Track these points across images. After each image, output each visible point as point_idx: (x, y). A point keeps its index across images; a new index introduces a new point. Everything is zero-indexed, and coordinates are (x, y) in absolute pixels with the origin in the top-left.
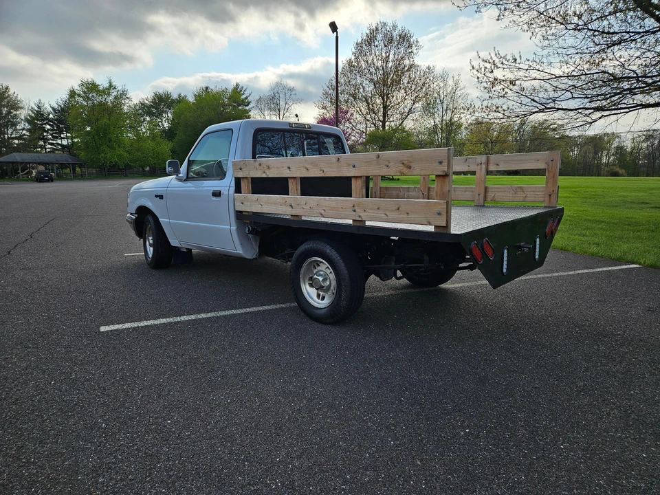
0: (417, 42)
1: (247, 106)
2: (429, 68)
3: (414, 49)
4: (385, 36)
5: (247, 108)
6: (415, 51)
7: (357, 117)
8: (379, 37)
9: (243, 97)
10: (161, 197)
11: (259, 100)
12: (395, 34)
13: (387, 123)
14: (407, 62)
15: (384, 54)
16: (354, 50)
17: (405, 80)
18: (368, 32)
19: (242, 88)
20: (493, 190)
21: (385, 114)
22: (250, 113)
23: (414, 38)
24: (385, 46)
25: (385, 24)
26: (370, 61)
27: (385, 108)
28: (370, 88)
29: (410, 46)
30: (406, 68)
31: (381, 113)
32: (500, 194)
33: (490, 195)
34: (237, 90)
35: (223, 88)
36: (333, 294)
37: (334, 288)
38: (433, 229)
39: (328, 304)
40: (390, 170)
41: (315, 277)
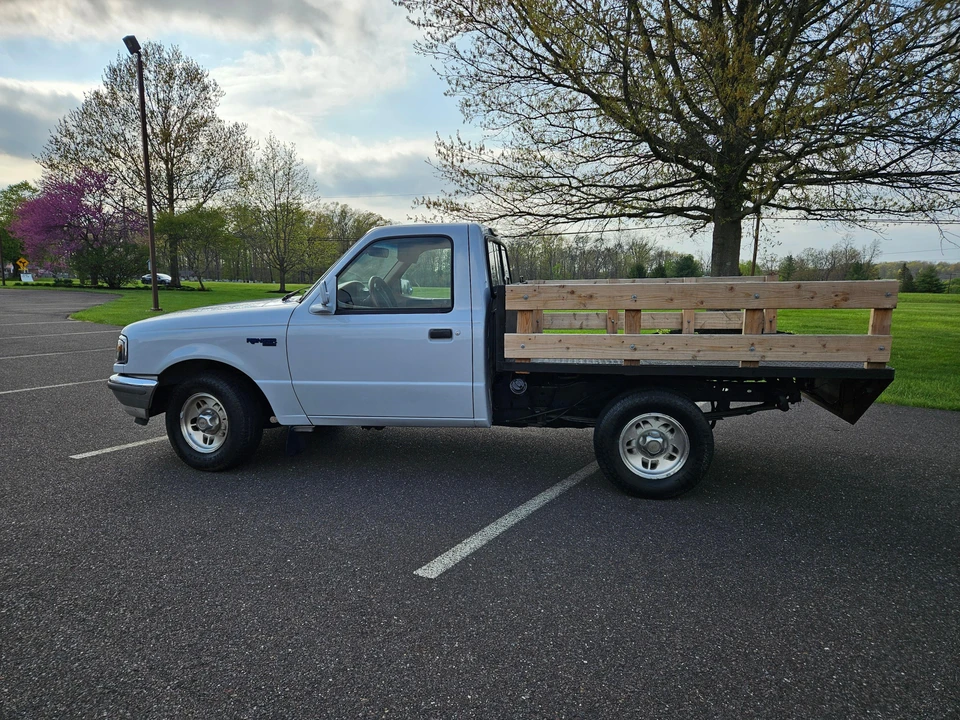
0: (215, 85)
2: (236, 126)
3: (211, 95)
4: (159, 65)
6: (213, 98)
10: (270, 342)
12: (178, 67)
17: (202, 138)
21: (172, 187)
23: (210, 78)
25: (159, 49)
27: (172, 178)
29: (205, 88)
36: (671, 458)
37: (675, 450)
38: (865, 366)
39: (671, 472)
40: (816, 302)
41: (649, 439)
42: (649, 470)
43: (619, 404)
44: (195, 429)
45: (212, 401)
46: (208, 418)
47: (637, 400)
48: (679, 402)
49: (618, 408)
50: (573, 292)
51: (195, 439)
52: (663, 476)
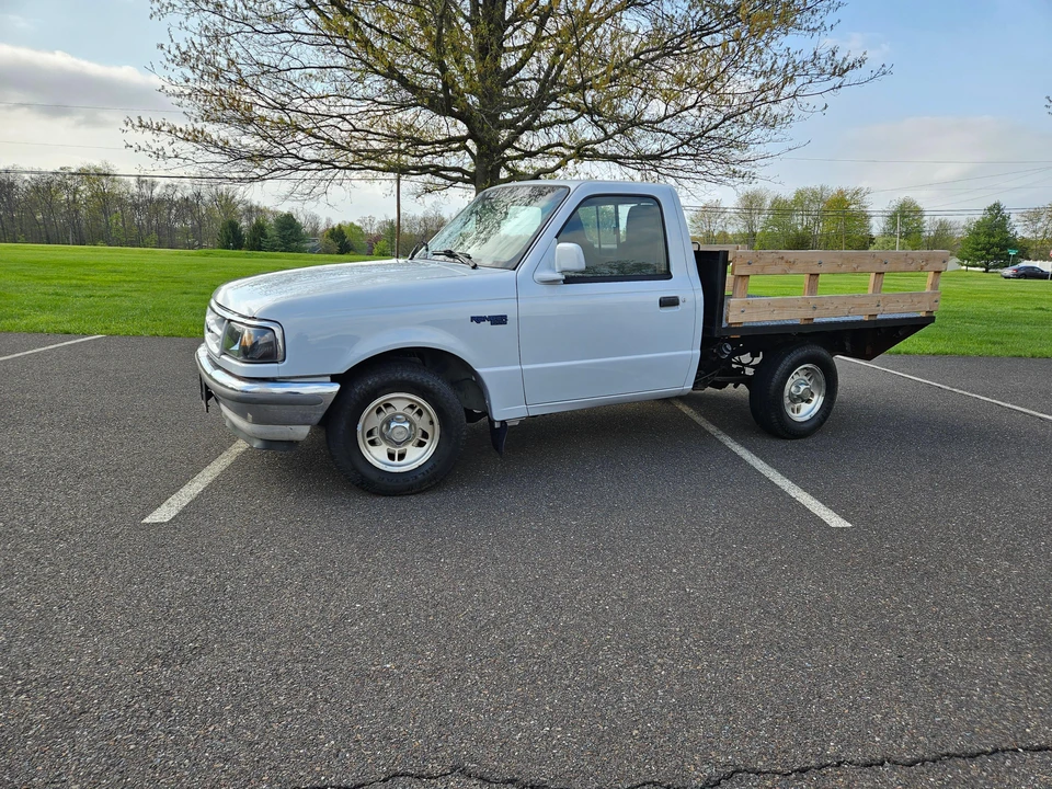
10: (499, 320)
36: (808, 401)
37: (812, 395)
38: (923, 314)
39: (813, 413)
40: (913, 267)
41: (803, 388)
42: (796, 415)
43: (787, 359)
44: (373, 443)
45: (400, 402)
46: (407, 425)
47: (800, 354)
48: (824, 353)
49: (787, 362)
50: (782, 258)
51: (377, 456)
52: (807, 417)
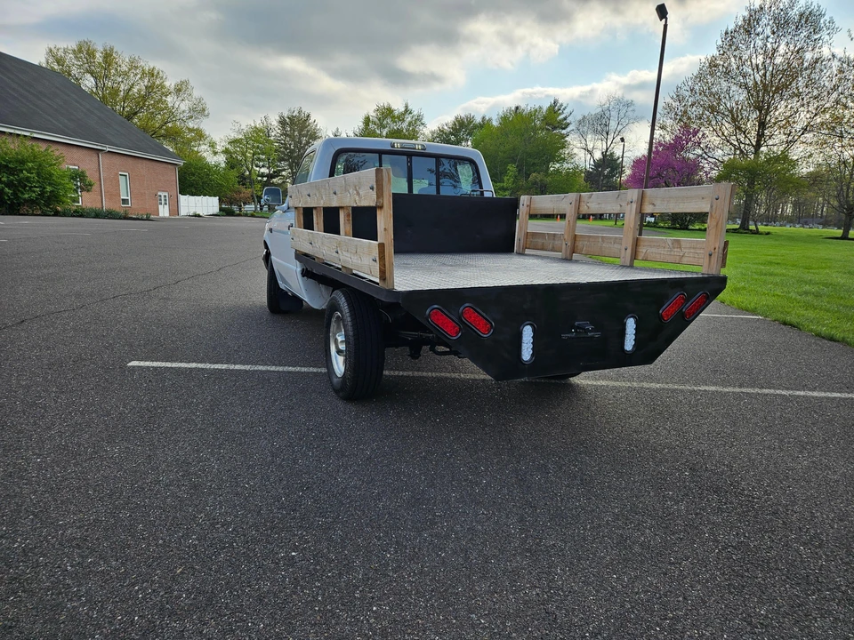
0: (832, 22)
1: (564, 129)
3: (824, 33)
4: (775, 17)
5: (564, 132)
6: (826, 38)
7: (714, 140)
8: (764, 21)
9: (561, 117)
11: (582, 121)
12: (793, 13)
13: (763, 149)
14: (808, 56)
15: (769, 45)
16: (720, 43)
17: (801, 82)
18: (746, 14)
19: (561, 105)
20: (646, 244)
21: (760, 136)
22: (567, 139)
23: (827, 17)
24: (773, 33)
26: (745, 57)
27: (762, 125)
28: (741, 96)
29: (817, 30)
30: (806, 64)
31: (754, 133)
32: (654, 250)
33: (642, 250)
34: (554, 109)
35: (537, 107)
39: (342, 372)
